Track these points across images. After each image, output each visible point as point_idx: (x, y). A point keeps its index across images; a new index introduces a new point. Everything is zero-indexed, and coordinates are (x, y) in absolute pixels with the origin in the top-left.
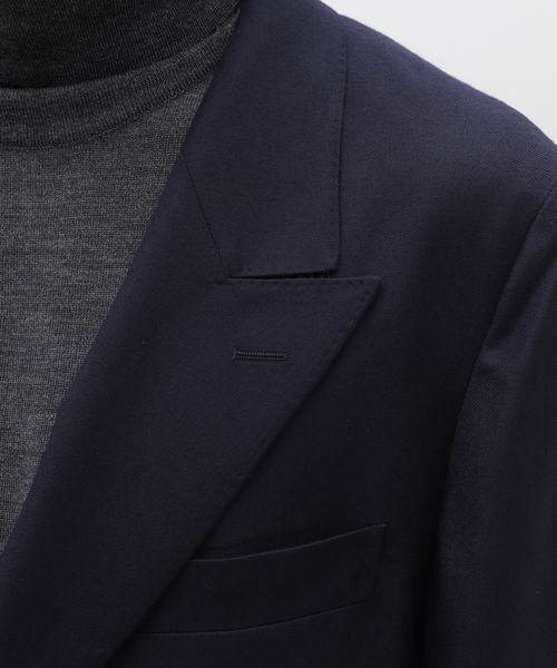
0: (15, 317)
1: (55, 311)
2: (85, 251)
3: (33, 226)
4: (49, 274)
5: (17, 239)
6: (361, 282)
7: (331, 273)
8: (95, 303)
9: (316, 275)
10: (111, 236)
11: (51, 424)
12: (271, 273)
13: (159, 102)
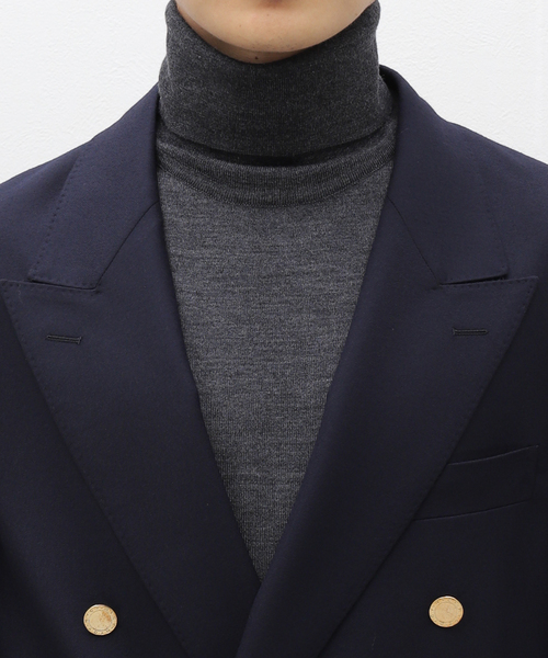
0: (282, 318)
1: (317, 312)
2: (333, 270)
3: (290, 258)
4: (308, 288)
5: (278, 266)
6: (526, 280)
7: (505, 277)
8: (346, 303)
9: (496, 278)
10: (350, 260)
11: (328, 385)
12: (465, 280)
13: (369, 171)
